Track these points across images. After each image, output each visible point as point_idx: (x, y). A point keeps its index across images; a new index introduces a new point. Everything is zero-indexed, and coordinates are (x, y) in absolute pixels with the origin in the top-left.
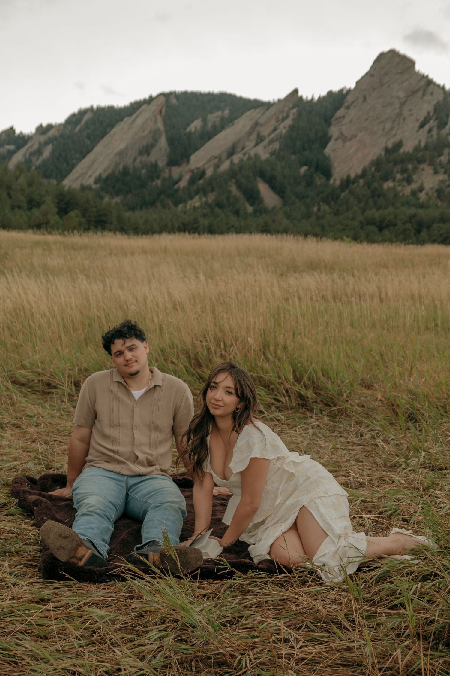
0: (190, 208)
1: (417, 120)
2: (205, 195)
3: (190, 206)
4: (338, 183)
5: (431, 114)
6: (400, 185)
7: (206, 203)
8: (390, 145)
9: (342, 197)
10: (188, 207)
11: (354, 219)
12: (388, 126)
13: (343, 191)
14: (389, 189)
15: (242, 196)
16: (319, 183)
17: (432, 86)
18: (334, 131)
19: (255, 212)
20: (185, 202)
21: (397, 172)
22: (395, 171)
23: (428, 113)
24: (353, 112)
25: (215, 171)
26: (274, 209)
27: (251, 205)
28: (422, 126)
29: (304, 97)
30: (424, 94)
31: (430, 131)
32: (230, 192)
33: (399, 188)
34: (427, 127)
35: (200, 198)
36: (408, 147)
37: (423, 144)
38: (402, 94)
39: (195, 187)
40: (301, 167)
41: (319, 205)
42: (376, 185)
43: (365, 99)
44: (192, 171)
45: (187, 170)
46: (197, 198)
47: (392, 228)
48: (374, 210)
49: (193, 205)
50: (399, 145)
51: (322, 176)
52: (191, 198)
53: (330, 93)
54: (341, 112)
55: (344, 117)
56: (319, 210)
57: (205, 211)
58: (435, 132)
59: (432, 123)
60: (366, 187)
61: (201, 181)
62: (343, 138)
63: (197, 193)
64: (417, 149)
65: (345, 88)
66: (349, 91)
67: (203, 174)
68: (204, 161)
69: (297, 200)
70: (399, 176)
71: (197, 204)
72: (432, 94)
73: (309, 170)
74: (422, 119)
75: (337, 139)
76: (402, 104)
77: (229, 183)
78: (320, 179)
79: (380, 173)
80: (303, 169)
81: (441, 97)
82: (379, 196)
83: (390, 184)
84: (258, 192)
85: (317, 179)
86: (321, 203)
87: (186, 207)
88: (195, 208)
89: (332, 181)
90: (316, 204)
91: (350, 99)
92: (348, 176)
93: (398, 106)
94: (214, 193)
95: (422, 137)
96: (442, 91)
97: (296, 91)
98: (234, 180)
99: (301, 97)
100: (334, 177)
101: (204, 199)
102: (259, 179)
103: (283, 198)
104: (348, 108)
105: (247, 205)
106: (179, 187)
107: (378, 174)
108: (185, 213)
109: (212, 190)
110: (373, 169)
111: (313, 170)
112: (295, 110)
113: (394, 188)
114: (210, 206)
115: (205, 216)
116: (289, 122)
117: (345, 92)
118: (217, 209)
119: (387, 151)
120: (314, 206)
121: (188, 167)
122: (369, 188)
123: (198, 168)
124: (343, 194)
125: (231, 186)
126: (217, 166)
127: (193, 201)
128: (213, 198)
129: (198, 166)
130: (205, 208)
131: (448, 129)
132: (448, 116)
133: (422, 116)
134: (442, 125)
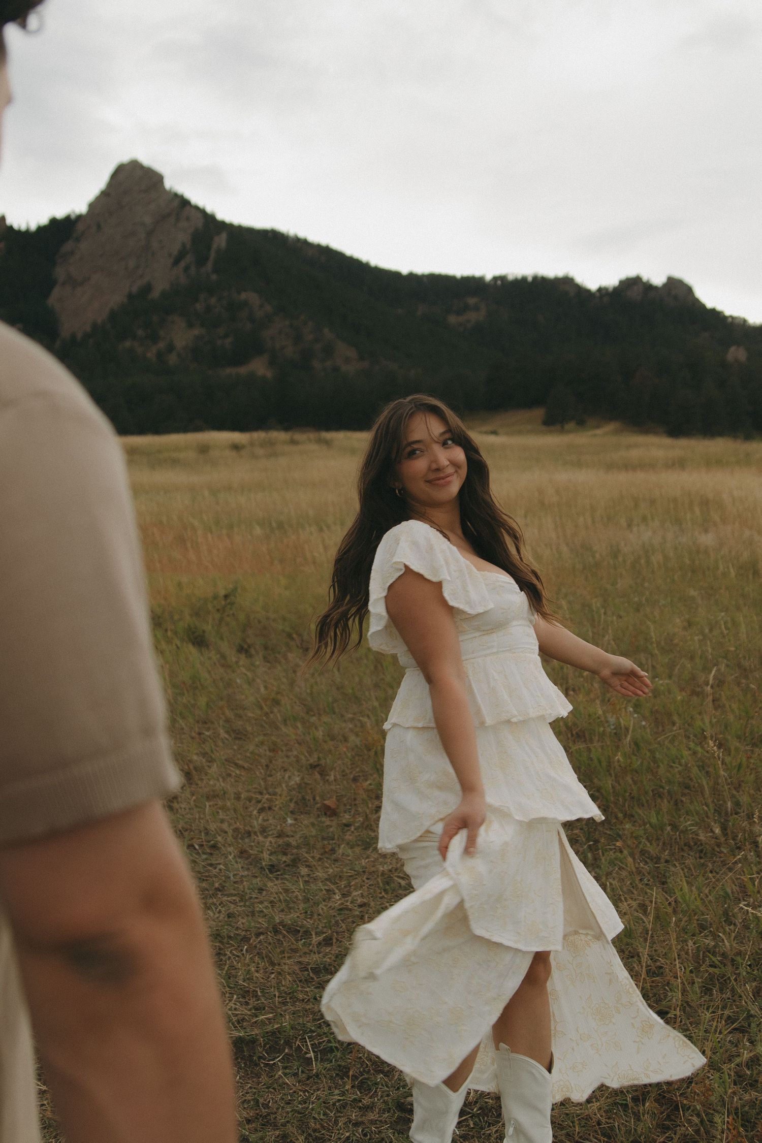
1: (170, 255)
5: (188, 246)
8: (135, 290)
12: (131, 263)
14: (125, 350)
17: (188, 208)
18: (60, 273)
23: (184, 245)
24: (84, 246)
28: (176, 262)
29: (16, 227)
30: (177, 219)
31: (187, 269)
34: (183, 264)
36: (155, 294)
38: (148, 220)
42: (108, 346)
43: (99, 226)
50: (148, 288)
51: (44, 337)
53: (54, 221)
54: (68, 246)
55: (72, 253)
58: (193, 270)
59: (189, 258)
62: (72, 282)
65: (74, 212)
66: (79, 217)
72: (188, 219)
74: (175, 253)
75: (63, 284)
76: (150, 233)
79: (116, 330)
81: (200, 224)
82: (111, 361)
83: (127, 344)
91: (80, 227)
93: (142, 235)
96: (200, 215)
99: (11, 228)
100: (61, 337)
104: (78, 240)
107: (113, 331)
117: (73, 217)
119: (131, 297)
122: (99, 351)
131: (209, 266)
132: (209, 248)
133: (175, 249)
134: (201, 261)
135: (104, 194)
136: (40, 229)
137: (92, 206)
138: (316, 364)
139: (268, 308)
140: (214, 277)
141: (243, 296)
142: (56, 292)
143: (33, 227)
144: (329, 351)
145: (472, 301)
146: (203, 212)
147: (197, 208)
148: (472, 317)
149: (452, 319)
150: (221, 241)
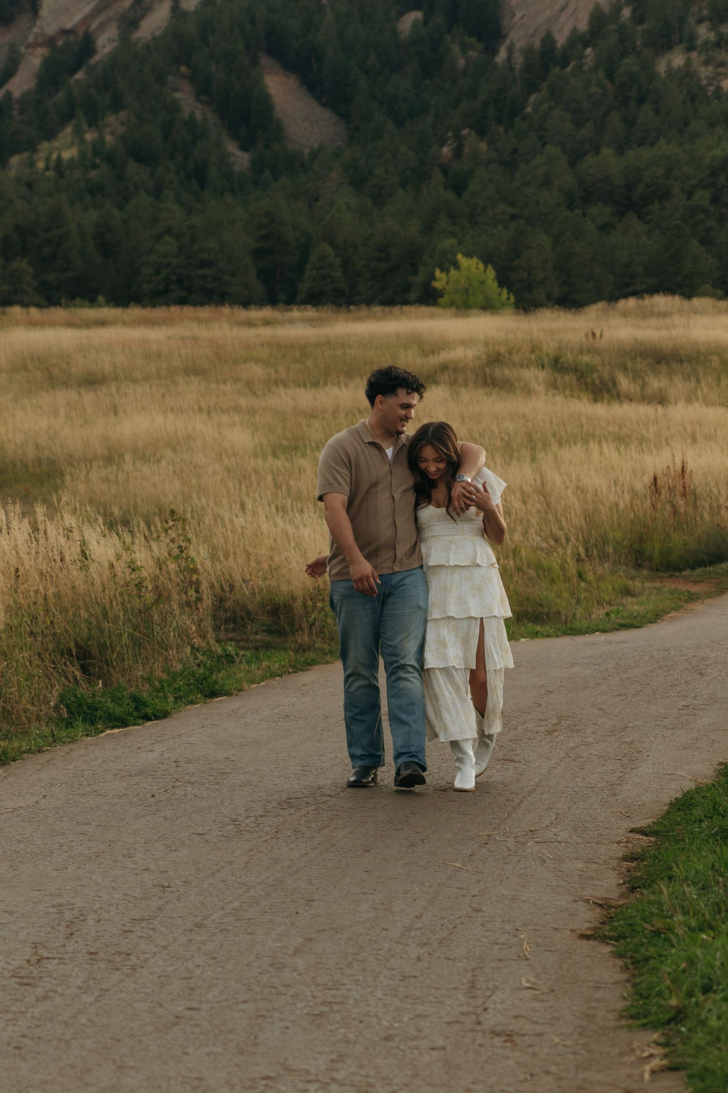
0: (47, 168)
2: (94, 121)
3: (48, 160)
4: (519, 60)
6: (707, 63)
7: (98, 149)
9: (529, 110)
10: (41, 165)
11: (546, 183)
13: (531, 86)
14: (671, 74)
15: (213, 119)
16: (462, 62)
19: (258, 167)
20: (31, 146)
21: (700, 21)
22: (691, 20)
25: (125, 38)
26: (314, 155)
27: (244, 148)
32: (175, 108)
33: (705, 72)
35: (78, 133)
39: (60, 96)
40: (401, 14)
41: (459, 138)
42: (629, 64)
44: (50, 42)
45: (31, 39)
46: (68, 130)
47: (655, 206)
48: (607, 152)
49: (54, 156)
51: (473, 40)
52: (51, 135)
56: (458, 153)
57: (93, 174)
60: (601, 74)
61: (80, 75)
63: (67, 117)
67: (87, 47)
68: (87, 9)
69: (390, 125)
70: (704, 32)
71: (67, 155)
73: (426, 22)
77: (171, 78)
78: (464, 48)
79: (645, 26)
80: (409, 21)
82: (641, 100)
83: (678, 59)
84: (266, 102)
85: (456, 49)
86: (465, 132)
87: (32, 165)
88: (59, 167)
89: (501, 56)
90: (450, 134)
92: (548, 40)
94: (123, 114)
98: (183, 69)
100: (508, 42)
101: (89, 137)
102: (265, 60)
103: (345, 117)
105: (232, 147)
106: (9, 94)
107: (640, 28)
108: (29, 185)
109: (117, 105)
110: (627, 12)
111: (439, 19)
113: (687, 74)
114: (110, 158)
115: (94, 190)
118: (132, 166)
120: (443, 142)
121: (36, 30)
122: (610, 76)
123: (65, 32)
124: (533, 97)
125: (176, 90)
126: (130, 23)
127: (57, 144)
128: (121, 130)
129: (69, 26)
130: (95, 167)
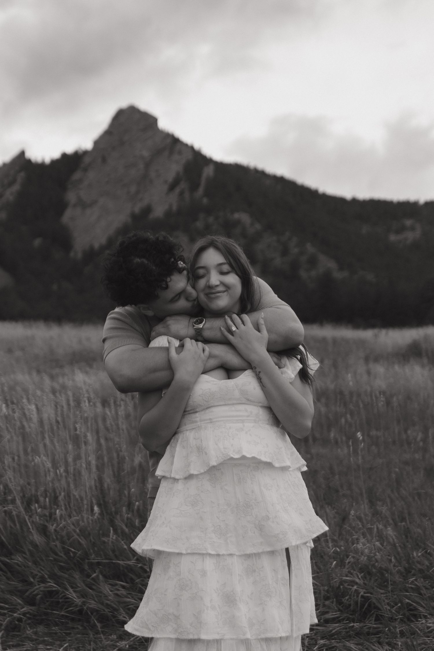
1: (166, 182)
4: (80, 256)
5: (182, 175)
8: (137, 210)
9: (86, 272)
12: (133, 189)
13: (86, 264)
16: (57, 257)
17: (179, 145)
18: (71, 197)
23: (178, 174)
24: (91, 175)
26: (4, 290)
28: (172, 187)
29: (34, 160)
30: (171, 152)
31: (181, 194)
34: (177, 190)
36: (159, 212)
37: (175, 208)
38: (146, 154)
40: (35, 239)
41: (59, 282)
43: (104, 160)
50: (147, 210)
51: (60, 249)
53: (64, 156)
54: (77, 176)
55: (81, 181)
56: (59, 288)
59: (183, 185)
62: (83, 205)
64: (168, 214)
65: (80, 148)
66: (86, 153)
72: (179, 154)
73: (44, 242)
74: (170, 180)
75: (75, 206)
76: (147, 165)
78: (58, 252)
80: (37, 242)
81: (190, 156)
85: (55, 252)
86: (62, 280)
89: (72, 254)
90: (55, 281)
91: (87, 160)
92: (92, 248)
93: (141, 166)
95: (173, 200)
96: (189, 151)
97: (23, 153)
99: (29, 161)
100: (74, 249)
103: (14, 275)
104: (85, 170)
111: (48, 241)
112: (22, 174)
116: (16, 187)
117: (80, 152)
119: (134, 217)
120: (53, 284)
124: (87, 269)
131: (201, 191)
132: (200, 176)
133: (170, 177)
134: (194, 187)
135: (108, 133)
136: (54, 163)
137: (96, 143)
138: (303, 274)
139: (258, 226)
140: (205, 201)
141: (236, 216)
142: (68, 214)
143: (47, 160)
144: (313, 262)
145: (408, 223)
146: (192, 148)
147: (186, 145)
148: (410, 236)
149: (393, 238)
150: (209, 171)
